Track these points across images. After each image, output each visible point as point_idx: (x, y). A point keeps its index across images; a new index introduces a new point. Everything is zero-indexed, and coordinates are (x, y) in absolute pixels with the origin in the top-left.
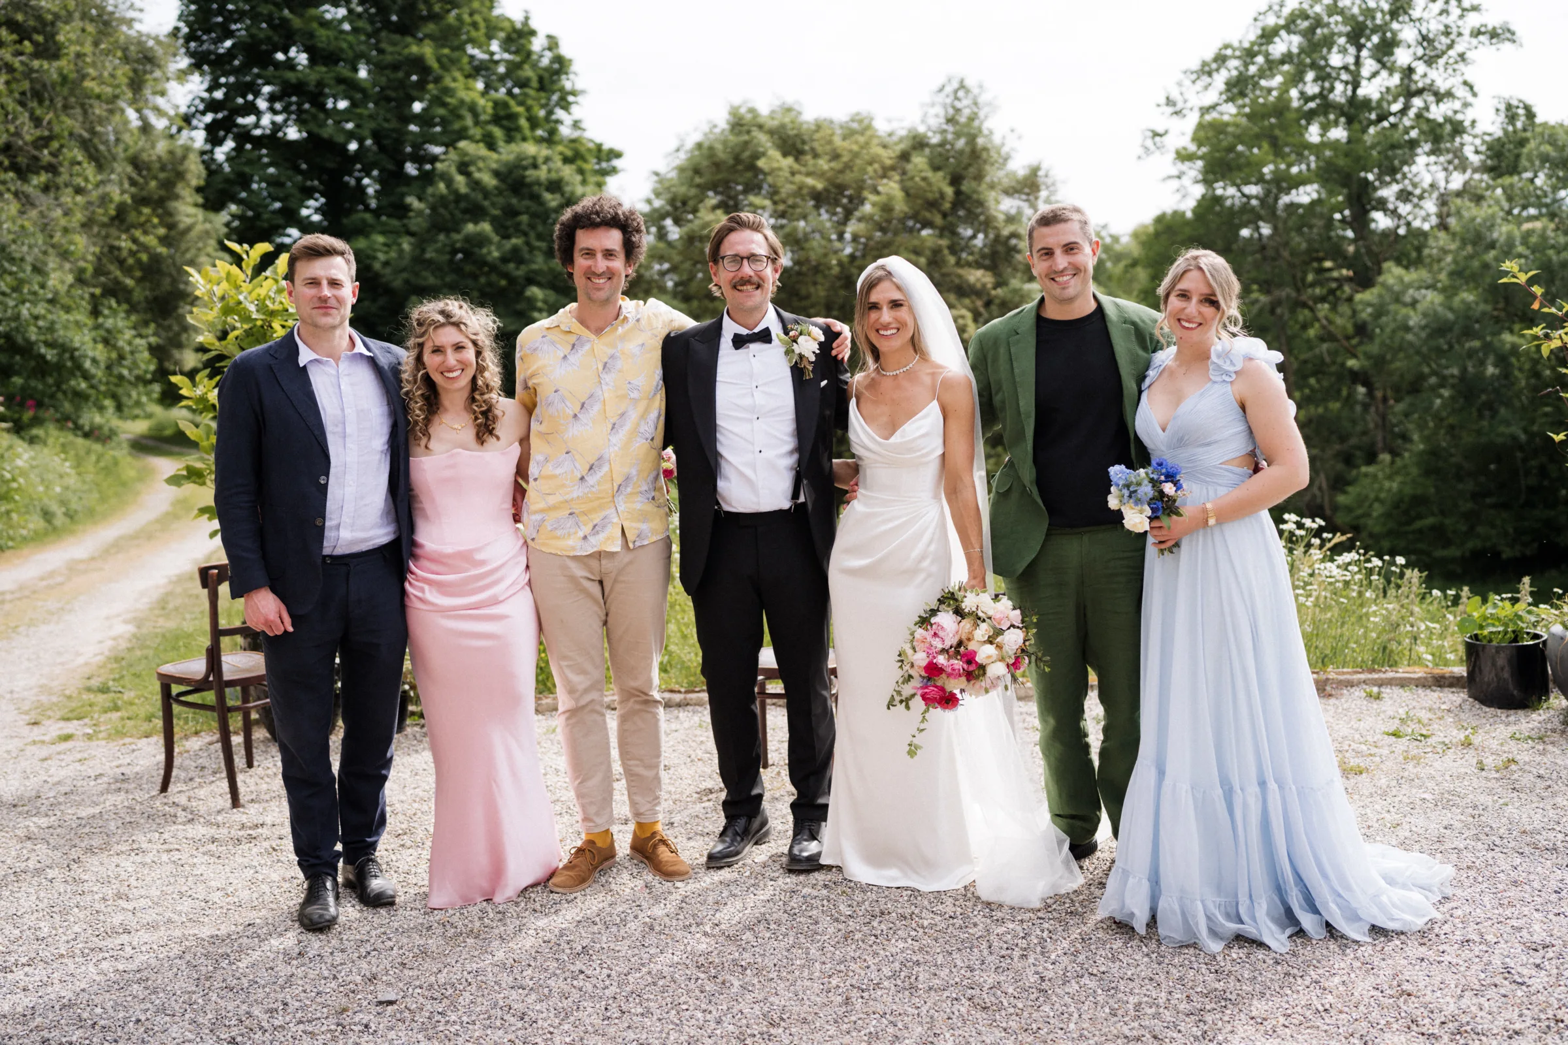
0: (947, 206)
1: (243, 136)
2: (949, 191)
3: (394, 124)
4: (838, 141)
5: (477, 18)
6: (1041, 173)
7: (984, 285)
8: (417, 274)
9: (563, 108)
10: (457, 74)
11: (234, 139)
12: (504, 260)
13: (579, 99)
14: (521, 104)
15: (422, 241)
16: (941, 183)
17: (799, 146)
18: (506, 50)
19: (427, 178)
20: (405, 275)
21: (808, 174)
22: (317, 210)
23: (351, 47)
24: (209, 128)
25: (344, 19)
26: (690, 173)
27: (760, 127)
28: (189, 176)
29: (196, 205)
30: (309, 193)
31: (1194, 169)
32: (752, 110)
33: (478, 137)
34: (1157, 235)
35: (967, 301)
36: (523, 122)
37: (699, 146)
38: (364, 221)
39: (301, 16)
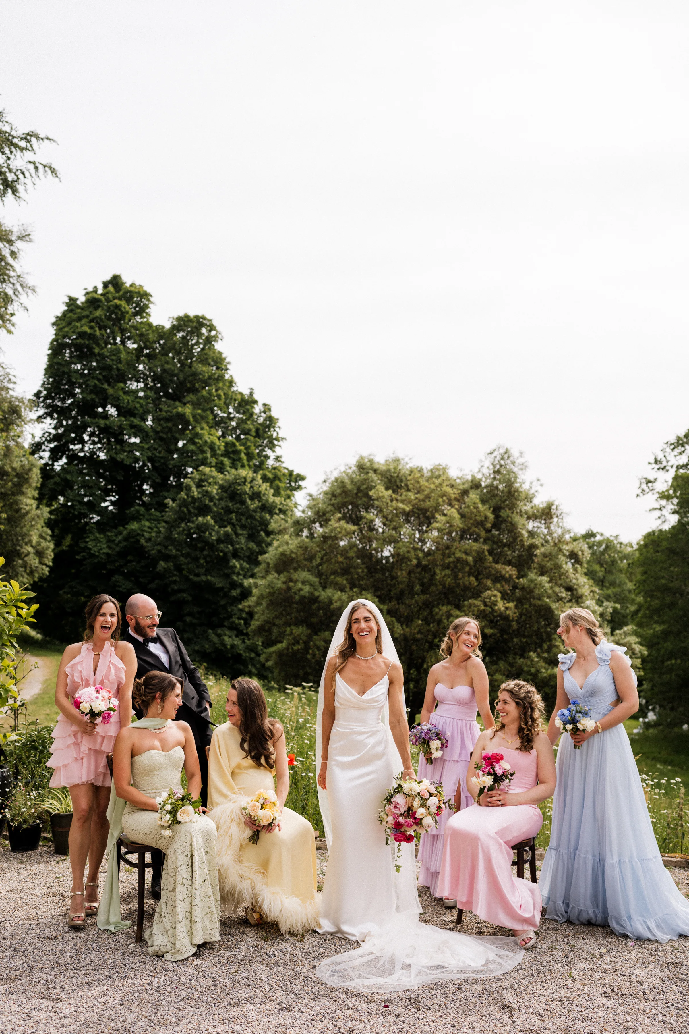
0: (489, 525)
1: (73, 457)
2: (491, 516)
3: (163, 454)
4: (423, 482)
5: (220, 392)
6: (554, 507)
7: (511, 576)
8: (166, 547)
9: (271, 449)
10: (205, 425)
11: (67, 458)
12: (219, 541)
13: (281, 443)
14: (244, 445)
15: (171, 526)
16: (486, 511)
17: (398, 483)
18: (238, 412)
19: (180, 487)
20: (159, 548)
21: (403, 501)
22: (112, 503)
23: (141, 406)
24: (51, 450)
25: (141, 390)
26: (330, 496)
27: (375, 471)
28: (31, 481)
29: (34, 498)
30: (107, 493)
31: (671, 506)
32: (371, 461)
33: (214, 464)
34: (646, 546)
35: (498, 585)
36: (243, 456)
37: (336, 479)
38: (138, 511)
39: (113, 387)
